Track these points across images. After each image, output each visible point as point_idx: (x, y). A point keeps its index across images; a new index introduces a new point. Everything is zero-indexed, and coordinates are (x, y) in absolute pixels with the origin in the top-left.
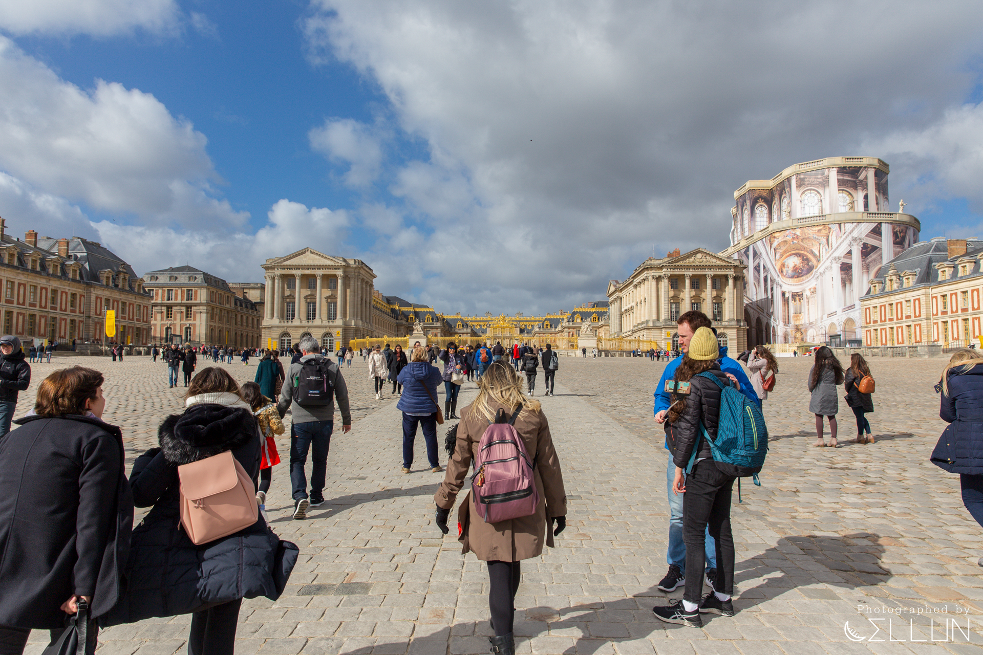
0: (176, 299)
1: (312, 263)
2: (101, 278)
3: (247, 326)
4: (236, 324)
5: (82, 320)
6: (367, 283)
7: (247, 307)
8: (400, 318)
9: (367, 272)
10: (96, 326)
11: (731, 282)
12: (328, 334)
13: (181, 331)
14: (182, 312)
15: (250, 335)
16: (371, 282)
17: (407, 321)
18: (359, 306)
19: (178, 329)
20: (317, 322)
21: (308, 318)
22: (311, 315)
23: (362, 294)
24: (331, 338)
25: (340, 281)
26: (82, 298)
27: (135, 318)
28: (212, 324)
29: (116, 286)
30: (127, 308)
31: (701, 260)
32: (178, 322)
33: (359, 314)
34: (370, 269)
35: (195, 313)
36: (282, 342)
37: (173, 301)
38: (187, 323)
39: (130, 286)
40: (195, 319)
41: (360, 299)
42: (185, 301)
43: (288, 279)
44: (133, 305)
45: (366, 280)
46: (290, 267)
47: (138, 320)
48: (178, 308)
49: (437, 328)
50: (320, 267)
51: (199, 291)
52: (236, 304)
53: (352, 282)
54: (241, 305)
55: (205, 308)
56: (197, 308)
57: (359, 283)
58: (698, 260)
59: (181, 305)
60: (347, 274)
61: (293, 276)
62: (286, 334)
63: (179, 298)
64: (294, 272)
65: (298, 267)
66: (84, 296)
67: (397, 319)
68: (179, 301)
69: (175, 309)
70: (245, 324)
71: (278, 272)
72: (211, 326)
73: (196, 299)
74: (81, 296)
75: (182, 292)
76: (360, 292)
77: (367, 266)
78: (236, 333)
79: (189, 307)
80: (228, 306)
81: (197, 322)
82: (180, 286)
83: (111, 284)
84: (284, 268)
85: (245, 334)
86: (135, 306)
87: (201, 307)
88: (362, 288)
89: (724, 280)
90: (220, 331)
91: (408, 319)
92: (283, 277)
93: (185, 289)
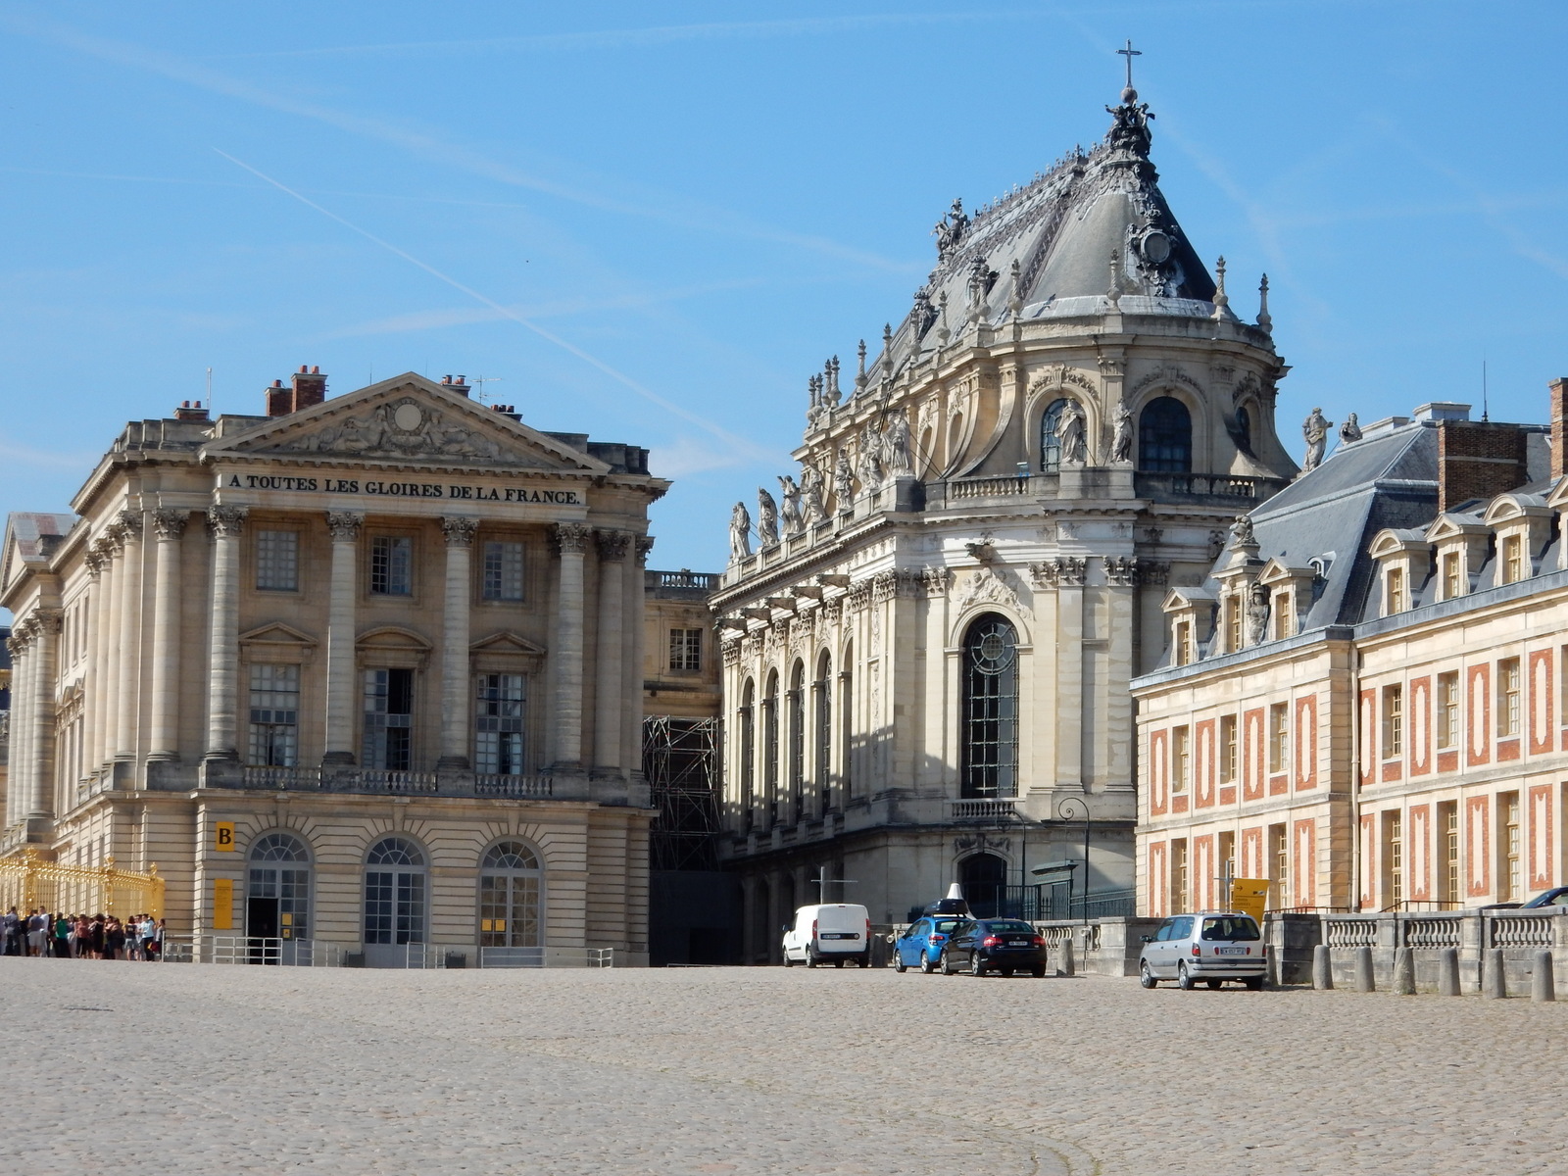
11: (572, 564)
31: (413, 440)
58: (402, 439)
89: (541, 553)
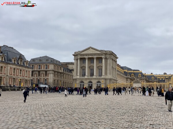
0: (42, 69)
1: (92, 53)
2: (12, 61)
3: (68, 79)
4: (64, 78)
5: (4, 77)
6: (114, 60)
7: (68, 72)
8: (128, 75)
9: (114, 56)
10: (10, 79)
12: (99, 82)
13: (43, 81)
14: (44, 74)
15: (69, 82)
16: (116, 60)
17: (131, 77)
18: (111, 70)
19: (42, 80)
20: (94, 77)
21: (91, 76)
22: (92, 74)
23: (112, 65)
24: (100, 84)
25: (103, 60)
26: (5, 68)
27: (25, 76)
28: (55, 78)
29: (18, 63)
30: (22, 72)
32: (42, 78)
33: (111, 74)
34: (116, 55)
35: (48, 74)
36: (81, 85)
37: (41, 69)
38: (46, 78)
39: (23, 63)
40: (48, 76)
41: (111, 67)
42: (45, 69)
43: (83, 60)
44: (24, 71)
45: (114, 59)
46: (83, 55)
47: (26, 77)
48: (42, 72)
49: (143, 79)
50: (95, 54)
51: (50, 65)
52: (64, 70)
53: (108, 61)
54: (66, 71)
55: (52, 72)
56: (49, 72)
57: (111, 61)
59: (43, 71)
60: (106, 57)
61: (85, 58)
62: (82, 82)
63: (43, 68)
64: (85, 57)
65: (86, 55)
66: (6, 67)
67: (127, 76)
68: (43, 69)
69: (41, 72)
70: (67, 78)
71: (79, 57)
72: (54, 79)
73: (49, 69)
74: (4, 67)
75: (44, 66)
76: (111, 64)
77: (114, 53)
78: (64, 82)
79: (46, 72)
80: (61, 71)
81: (49, 78)
82: (43, 63)
83: (16, 63)
84: (81, 55)
85: (67, 82)
86: (25, 71)
87: (51, 72)
88: (112, 63)
90: (58, 81)
91: (131, 76)
92: (81, 59)
93: (45, 65)
